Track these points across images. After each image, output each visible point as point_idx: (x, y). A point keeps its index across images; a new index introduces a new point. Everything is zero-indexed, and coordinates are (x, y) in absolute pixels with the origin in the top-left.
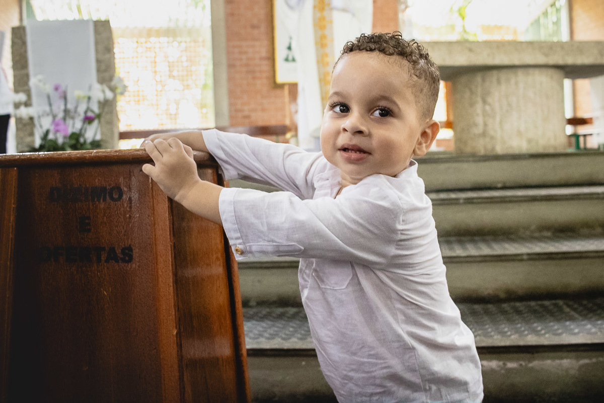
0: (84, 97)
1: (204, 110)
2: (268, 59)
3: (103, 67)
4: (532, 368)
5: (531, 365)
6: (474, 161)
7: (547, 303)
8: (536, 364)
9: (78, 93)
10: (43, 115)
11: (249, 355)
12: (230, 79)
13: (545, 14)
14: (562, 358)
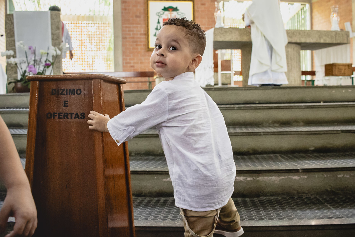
0: (45, 53)
1: (109, 62)
2: (145, 34)
3: (55, 37)
4: (258, 180)
5: (258, 179)
6: (245, 90)
7: (271, 155)
8: (260, 178)
9: (42, 51)
10: (22, 62)
11: (131, 174)
12: (123, 45)
13: (298, 14)
14: (272, 176)
